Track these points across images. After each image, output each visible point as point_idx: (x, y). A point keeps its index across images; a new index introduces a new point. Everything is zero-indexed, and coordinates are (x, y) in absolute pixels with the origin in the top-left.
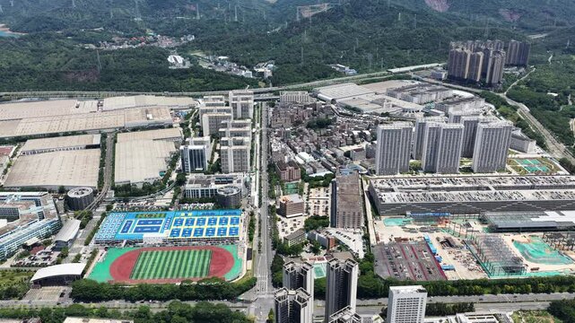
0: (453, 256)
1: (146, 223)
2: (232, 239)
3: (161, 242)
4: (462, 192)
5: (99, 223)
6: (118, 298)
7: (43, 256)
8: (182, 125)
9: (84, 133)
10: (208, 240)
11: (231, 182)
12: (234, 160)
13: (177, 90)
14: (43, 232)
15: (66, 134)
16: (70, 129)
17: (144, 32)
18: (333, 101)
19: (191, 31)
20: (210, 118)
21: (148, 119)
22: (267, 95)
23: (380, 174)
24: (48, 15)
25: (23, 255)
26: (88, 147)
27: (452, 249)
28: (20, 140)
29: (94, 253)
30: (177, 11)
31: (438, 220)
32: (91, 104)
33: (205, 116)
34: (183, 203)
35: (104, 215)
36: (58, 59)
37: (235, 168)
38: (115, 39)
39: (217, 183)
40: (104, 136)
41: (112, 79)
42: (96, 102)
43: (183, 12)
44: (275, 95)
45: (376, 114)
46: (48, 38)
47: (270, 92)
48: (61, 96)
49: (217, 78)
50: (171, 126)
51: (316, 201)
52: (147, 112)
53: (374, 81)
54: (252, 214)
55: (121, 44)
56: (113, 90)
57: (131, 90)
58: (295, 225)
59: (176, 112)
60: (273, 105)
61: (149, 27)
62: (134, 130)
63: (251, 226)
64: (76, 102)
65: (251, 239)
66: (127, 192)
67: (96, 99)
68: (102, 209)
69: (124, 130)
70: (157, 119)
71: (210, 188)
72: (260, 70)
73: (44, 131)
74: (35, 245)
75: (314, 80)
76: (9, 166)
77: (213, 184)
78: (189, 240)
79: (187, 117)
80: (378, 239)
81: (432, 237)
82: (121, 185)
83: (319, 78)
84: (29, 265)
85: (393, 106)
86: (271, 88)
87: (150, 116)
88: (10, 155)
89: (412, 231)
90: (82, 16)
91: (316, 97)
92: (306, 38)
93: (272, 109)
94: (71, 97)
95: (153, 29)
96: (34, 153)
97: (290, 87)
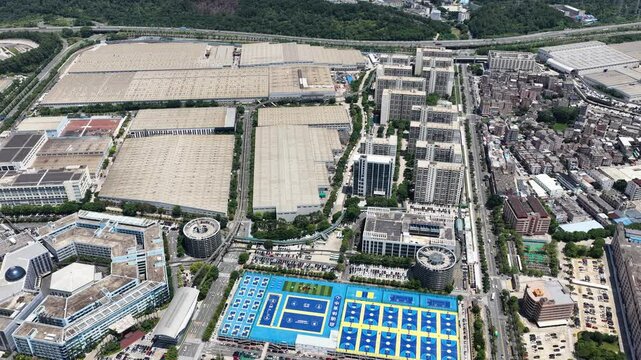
1: (299, 304)
8: (348, 100)
9: (214, 104)
12: (437, 185)
14: (142, 305)
15: (190, 104)
16: (196, 96)
18: (574, 73)
20: (393, 96)
21: (301, 86)
22: (467, 52)
26: (219, 131)
32: (224, 52)
33: (386, 92)
34: (358, 263)
35: (235, 274)
37: (435, 196)
39: (412, 233)
40: (240, 111)
42: (231, 49)
44: (480, 54)
47: (471, 47)
48: (188, 36)
50: (332, 102)
52: (300, 76)
53: (629, 39)
54: (475, 310)
56: (254, 30)
57: (277, 32)
59: (339, 75)
60: (479, 73)
62: (282, 103)
64: (207, 47)
67: (232, 43)
68: (233, 258)
69: (267, 103)
70: (313, 88)
71: (401, 243)
73: (162, 97)
75: (534, 30)
76: (111, 153)
77: (406, 234)
79: (354, 86)
82: (262, 212)
86: (472, 42)
87: (304, 81)
88: (115, 135)
93: (477, 79)
94: (199, 38)
96: (146, 135)
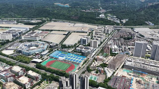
0: (137, 86)
1: (62, 54)
2: (78, 64)
3: (62, 60)
4: (155, 68)
5: (53, 52)
6: (44, 70)
7: (38, 56)
8: (89, 33)
9: (65, 31)
10: (72, 62)
11: (88, 49)
13: (95, 24)
14: (40, 51)
15: (62, 31)
16: (63, 30)
17: (99, 8)
18: (138, 32)
19: (111, 8)
20: (95, 32)
21: (82, 30)
22: (119, 28)
23: (134, 56)
24: (78, 2)
25: (34, 55)
26: (64, 34)
27: (139, 84)
28: (52, 30)
29: (47, 59)
30: (111, 3)
31: (142, 74)
32: (72, 24)
35: (55, 51)
36: (73, 13)
37: (94, 46)
38: (91, 9)
40: (69, 32)
41: (81, 19)
42: (74, 24)
43: (112, 3)
45: (149, 38)
46: (75, 8)
48: (67, 22)
49: (107, 22)
50: (86, 33)
51: (109, 59)
52: (83, 28)
54: (88, 59)
55: (92, 10)
58: (97, 64)
59: (91, 29)
61: (101, 7)
62: (77, 32)
63: (86, 62)
64: (70, 23)
65: (83, 65)
66: (64, 47)
68: (56, 49)
69: (74, 32)
70: (84, 30)
72: (123, 21)
73: (58, 29)
74: (38, 54)
76: (46, 36)
77: (83, 49)
78: (68, 61)
80: (117, 74)
81: (135, 79)
82: (64, 45)
83: (139, 25)
84: (34, 58)
85: (157, 37)
87: (82, 29)
88: (48, 34)
89: (130, 75)
90: (86, 3)
91: (133, 30)
92: (143, 13)
93: (117, 32)
94: (69, 22)
95: (102, 7)
96: (52, 34)
97: (128, 27)
